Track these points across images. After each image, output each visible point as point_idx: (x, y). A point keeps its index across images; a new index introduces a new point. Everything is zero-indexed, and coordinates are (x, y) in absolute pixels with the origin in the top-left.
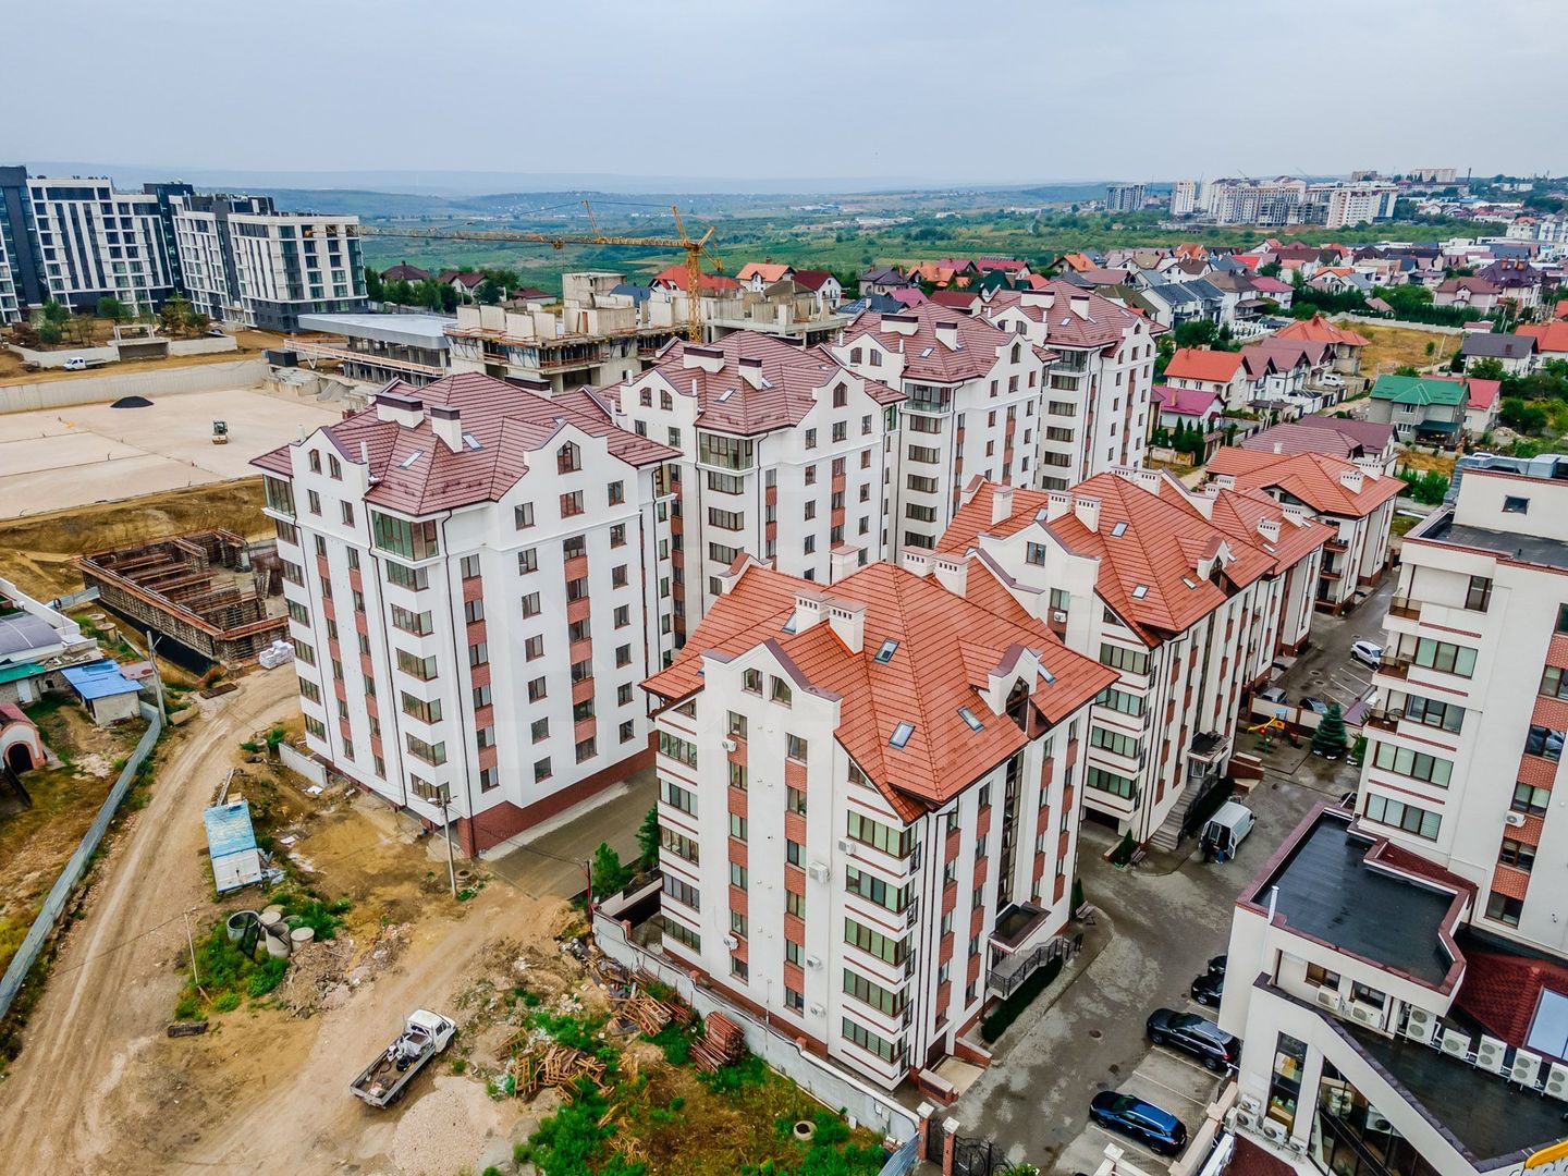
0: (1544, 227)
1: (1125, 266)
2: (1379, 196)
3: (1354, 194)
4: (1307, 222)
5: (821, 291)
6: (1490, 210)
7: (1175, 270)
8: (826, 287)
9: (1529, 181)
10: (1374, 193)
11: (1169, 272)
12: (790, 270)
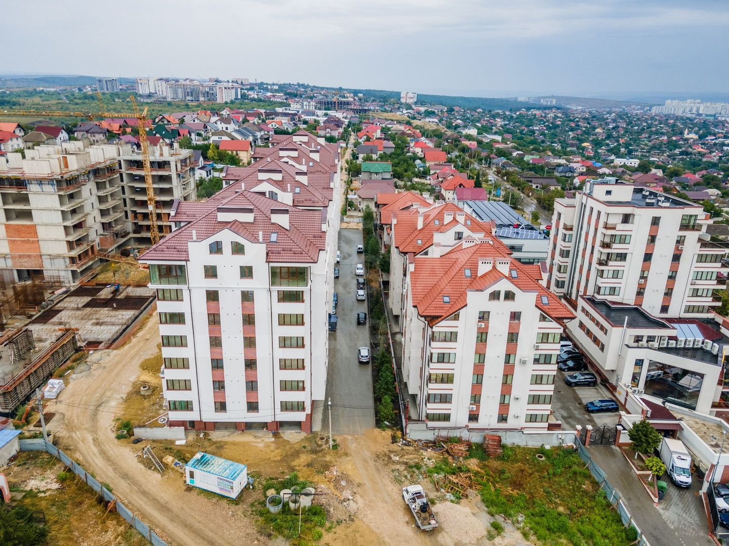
0: (311, 103)
1: (194, 121)
2: (234, 89)
3: (225, 88)
4: (209, 100)
5: (59, 138)
6: (274, 96)
7: (219, 123)
8: (61, 135)
9: (277, 85)
10: (232, 88)
11: (216, 123)
12: (19, 126)
